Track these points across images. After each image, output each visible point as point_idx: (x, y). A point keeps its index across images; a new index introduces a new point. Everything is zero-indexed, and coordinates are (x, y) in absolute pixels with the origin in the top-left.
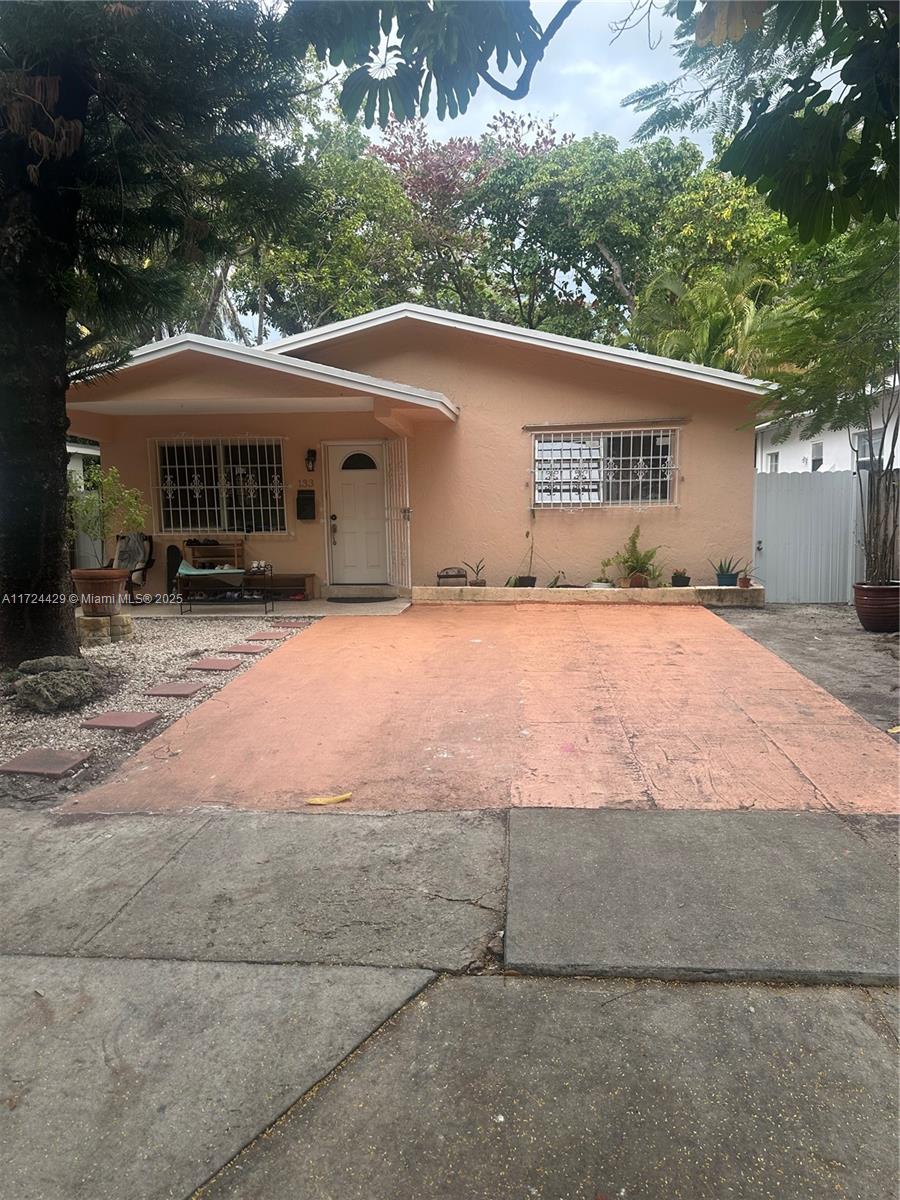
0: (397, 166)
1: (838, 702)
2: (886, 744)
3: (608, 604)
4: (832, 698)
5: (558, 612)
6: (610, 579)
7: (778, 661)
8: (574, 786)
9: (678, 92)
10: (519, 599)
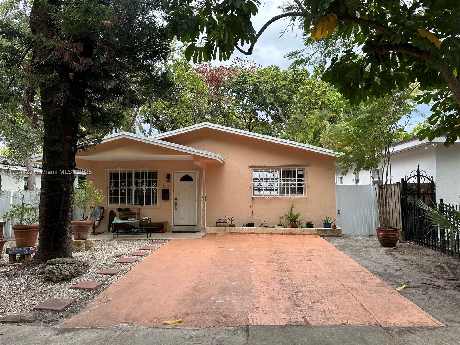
0: (201, 75)
1: (375, 277)
2: (396, 295)
3: (282, 234)
4: (372, 275)
5: (263, 237)
6: (283, 224)
7: (350, 259)
8: (274, 315)
9: (303, 53)
10: (248, 232)
